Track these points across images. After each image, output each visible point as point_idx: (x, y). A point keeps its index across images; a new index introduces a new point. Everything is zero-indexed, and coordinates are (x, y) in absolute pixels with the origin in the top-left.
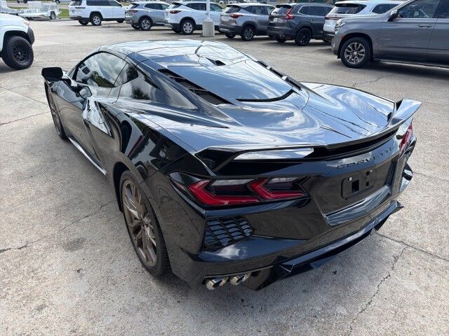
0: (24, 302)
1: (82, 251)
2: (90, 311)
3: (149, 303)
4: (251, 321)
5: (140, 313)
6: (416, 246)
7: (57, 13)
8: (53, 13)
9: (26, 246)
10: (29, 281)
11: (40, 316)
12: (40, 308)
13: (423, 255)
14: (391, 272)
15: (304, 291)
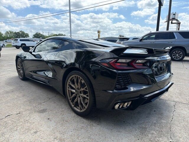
0: (27, 131)
1: (47, 113)
2: (60, 131)
3: (85, 126)
4: (131, 128)
5: (83, 129)
6: (179, 102)
7: (5, 45)
8: (4, 45)
9: (19, 113)
10: (26, 124)
11: (37, 135)
12: (36, 132)
13: (183, 104)
14: (175, 109)
15: (146, 117)
